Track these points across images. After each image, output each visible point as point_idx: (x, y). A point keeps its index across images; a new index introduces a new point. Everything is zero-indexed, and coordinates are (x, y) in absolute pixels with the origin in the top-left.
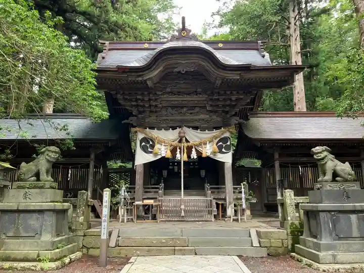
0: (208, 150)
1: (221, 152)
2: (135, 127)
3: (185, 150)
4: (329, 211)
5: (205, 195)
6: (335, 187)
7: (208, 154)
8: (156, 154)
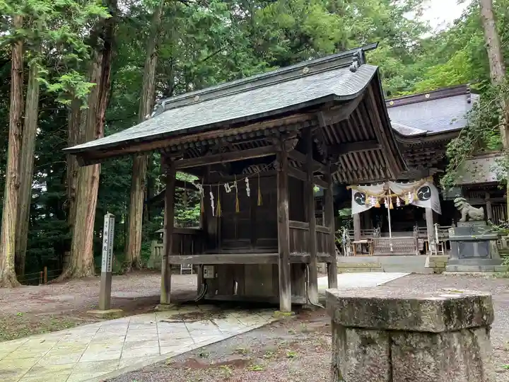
0: (409, 199)
1: (421, 199)
2: (349, 185)
3: (391, 201)
4: (457, 241)
5: (412, 236)
6: (467, 225)
7: (410, 202)
8: (368, 205)
